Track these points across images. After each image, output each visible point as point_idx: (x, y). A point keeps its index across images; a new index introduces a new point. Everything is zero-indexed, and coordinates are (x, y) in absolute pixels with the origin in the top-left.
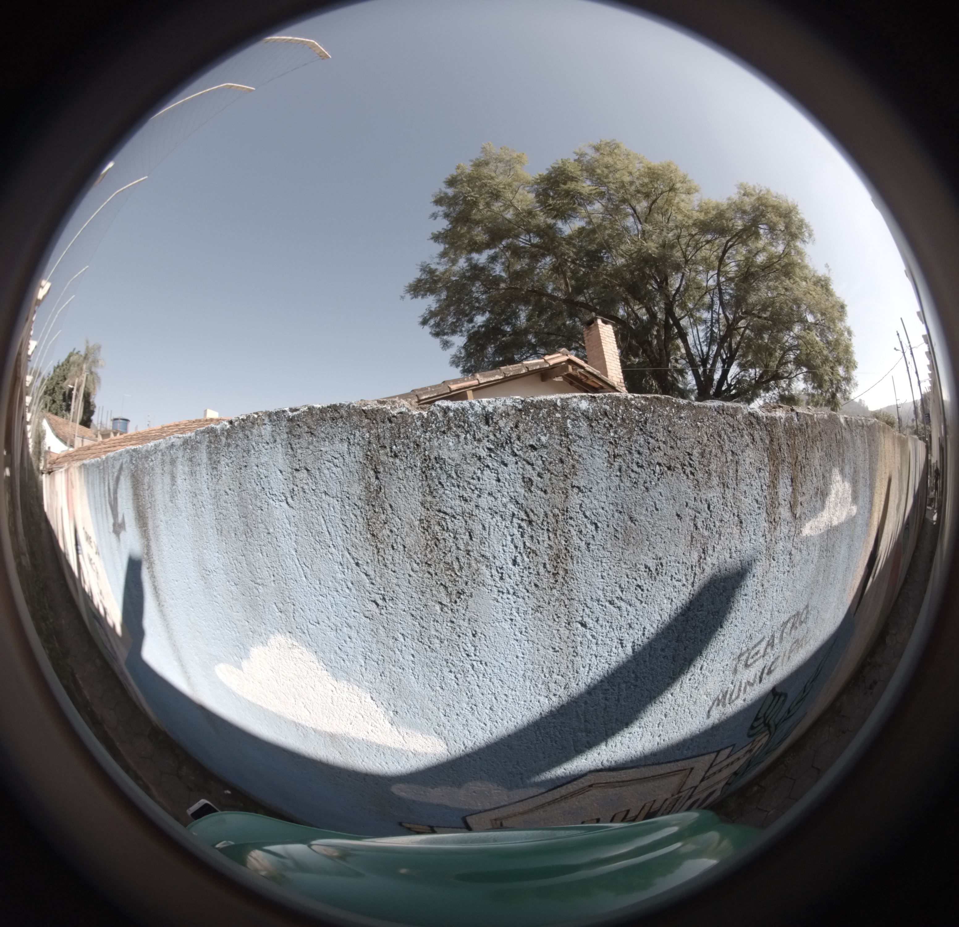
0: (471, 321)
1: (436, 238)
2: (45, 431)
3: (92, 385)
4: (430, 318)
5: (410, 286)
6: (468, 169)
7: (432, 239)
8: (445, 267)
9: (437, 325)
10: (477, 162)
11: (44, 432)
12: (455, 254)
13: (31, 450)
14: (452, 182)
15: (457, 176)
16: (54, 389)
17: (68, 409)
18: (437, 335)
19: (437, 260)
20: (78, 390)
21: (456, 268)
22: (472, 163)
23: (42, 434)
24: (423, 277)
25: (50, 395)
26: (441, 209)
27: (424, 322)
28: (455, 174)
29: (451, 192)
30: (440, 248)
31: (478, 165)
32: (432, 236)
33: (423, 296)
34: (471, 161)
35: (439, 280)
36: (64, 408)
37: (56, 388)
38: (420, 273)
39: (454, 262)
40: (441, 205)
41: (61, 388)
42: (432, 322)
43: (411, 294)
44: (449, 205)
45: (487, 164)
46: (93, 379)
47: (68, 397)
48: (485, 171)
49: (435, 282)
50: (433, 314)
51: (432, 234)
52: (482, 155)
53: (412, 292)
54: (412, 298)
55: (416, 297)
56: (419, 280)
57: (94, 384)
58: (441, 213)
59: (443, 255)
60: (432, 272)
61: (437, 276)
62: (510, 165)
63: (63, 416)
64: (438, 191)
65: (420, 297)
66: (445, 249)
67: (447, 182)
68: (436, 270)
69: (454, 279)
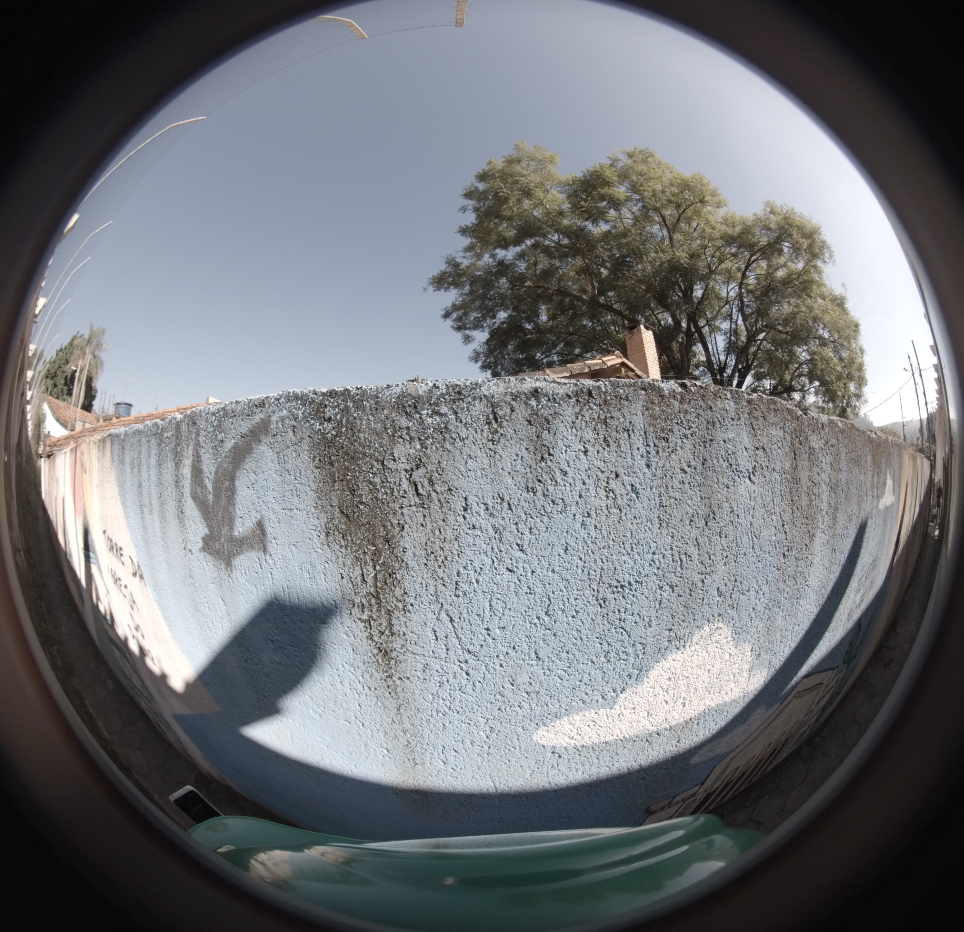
0: (494, 317)
1: (464, 231)
2: (45, 414)
3: (94, 369)
4: (452, 312)
5: (433, 279)
6: (499, 164)
7: (459, 232)
8: (470, 261)
9: (459, 319)
10: (510, 158)
11: (44, 416)
12: (481, 250)
13: (30, 434)
14: (482, 177)
15: (489, 171)
16: (56, 372)
17: (70, 393)
18: (459, 329)
19: (462, 254)
20: (81, 372)
21: (481, 263)
22: (503, 159)
23: (42, 417)
24: (448, 270)
25: (52, 378)
26: (471, 203)
27: (447, 315)
28: (487, 169)
29: (481, 187)
30: (466, 241)
31: (511, 161)
32: (459, 230)
33: (446, 289)
34: (504, 157)
35: (464, 274)
36: (65, 392)
37: (58, 372)
38: (445, 266)
39: (479, 257)
40: (471, 199)
41: (64, 372)
42: (454, 315)
43: (434, 287)
44: (479, 200)
45: (519, 161)
46: (96, 363)
47: (70, 381)
48: (517, 168)
49: (460, 276)
50: (455, 308)
51: (460, 227)
52: (515, 152)
53: (435, 285)
54: (435, 291)
55: (439, 289)
56: (443, 273)
57: (96, 368)
58: (471, 207)
59: (469, 249)
60: (457, 265)
61: (462, 270)
62: (542, 163)
63: (64, 400)
64: (469, 184)
65: (443, 290)
66: (472, 243)
67: (478, 176)
68: (462, 263)
69: (478, 273)
